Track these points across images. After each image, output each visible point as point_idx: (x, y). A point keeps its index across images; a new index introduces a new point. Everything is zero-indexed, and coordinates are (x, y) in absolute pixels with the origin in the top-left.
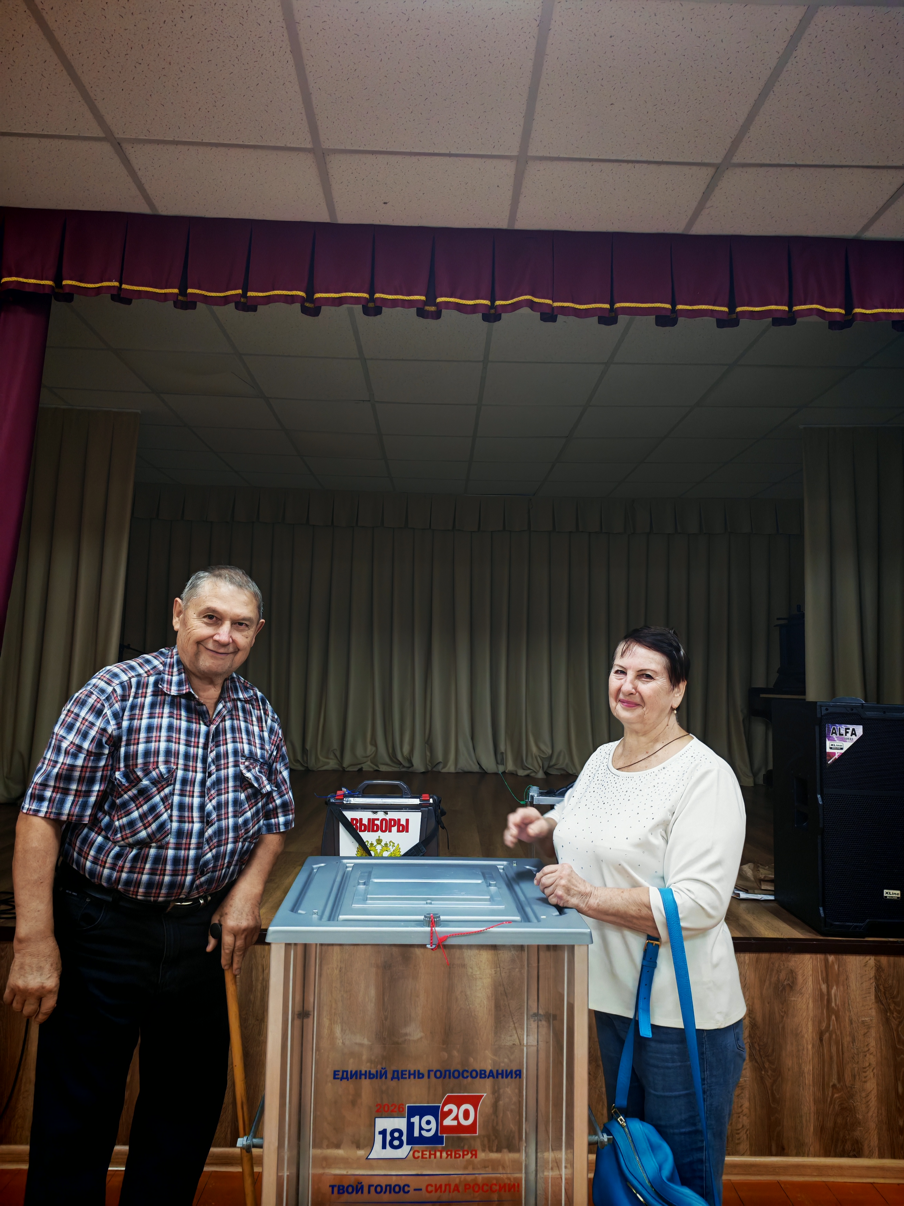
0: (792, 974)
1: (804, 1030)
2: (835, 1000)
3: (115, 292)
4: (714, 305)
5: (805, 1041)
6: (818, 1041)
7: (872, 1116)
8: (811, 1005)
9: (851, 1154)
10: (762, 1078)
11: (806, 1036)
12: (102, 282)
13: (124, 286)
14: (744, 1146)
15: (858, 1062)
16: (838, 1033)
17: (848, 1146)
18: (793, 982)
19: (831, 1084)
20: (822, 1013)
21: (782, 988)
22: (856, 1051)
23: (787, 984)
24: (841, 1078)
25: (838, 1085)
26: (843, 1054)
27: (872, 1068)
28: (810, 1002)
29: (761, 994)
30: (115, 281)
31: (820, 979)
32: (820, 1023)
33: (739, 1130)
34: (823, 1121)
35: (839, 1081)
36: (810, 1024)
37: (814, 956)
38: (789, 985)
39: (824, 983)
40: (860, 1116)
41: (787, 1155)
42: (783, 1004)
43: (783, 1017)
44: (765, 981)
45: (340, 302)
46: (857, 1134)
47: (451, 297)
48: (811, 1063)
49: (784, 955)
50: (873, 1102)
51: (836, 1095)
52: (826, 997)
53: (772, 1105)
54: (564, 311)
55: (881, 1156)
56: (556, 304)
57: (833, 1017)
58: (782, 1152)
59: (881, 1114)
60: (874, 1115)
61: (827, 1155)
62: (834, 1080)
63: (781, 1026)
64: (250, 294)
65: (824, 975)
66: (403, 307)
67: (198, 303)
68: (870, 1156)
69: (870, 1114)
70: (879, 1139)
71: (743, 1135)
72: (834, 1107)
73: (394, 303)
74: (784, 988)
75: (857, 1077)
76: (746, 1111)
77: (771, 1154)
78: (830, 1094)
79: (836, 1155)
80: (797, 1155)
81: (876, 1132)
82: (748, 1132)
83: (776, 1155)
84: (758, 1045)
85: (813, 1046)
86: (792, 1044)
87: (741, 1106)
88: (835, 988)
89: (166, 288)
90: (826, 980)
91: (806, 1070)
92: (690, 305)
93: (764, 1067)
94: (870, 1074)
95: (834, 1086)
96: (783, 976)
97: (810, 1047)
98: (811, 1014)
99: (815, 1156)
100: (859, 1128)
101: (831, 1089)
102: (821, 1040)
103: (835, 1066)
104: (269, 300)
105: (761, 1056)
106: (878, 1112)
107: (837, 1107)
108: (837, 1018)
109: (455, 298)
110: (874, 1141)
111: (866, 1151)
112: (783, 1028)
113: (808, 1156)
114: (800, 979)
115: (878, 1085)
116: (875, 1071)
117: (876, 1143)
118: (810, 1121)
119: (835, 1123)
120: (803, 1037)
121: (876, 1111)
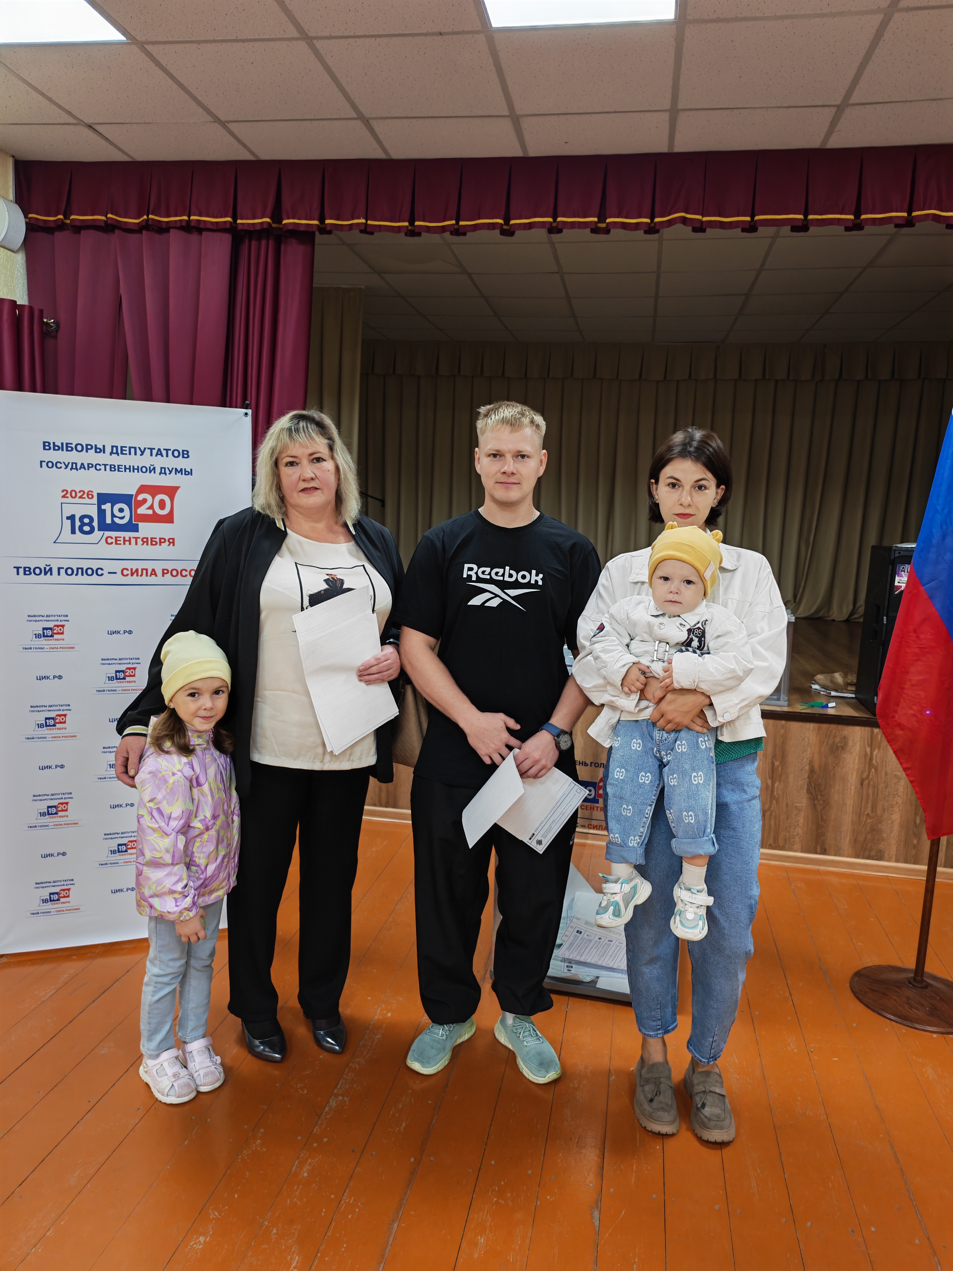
0: (845, 739)
1: (850, 777)
2: (876, 758)
3: (363, 228)
4: (841, 214)
5: (849, 784)
6: (859, 785)
7: (894, 836)
8: (857, 761)
9: (875, 858)
10: (815, 806)
11: (851, 781)
12: (353, 219)
13: (369, 222)
14: (798, 846)
15: (888, 801)
16: (876, 780)
17: (873, 853)
18: (845, 745)
19: (866, 813)
20: (865, 767)
21: (835, 748)
22: (887, 793)
23: (840, 746)
24: (874, 809)
25: (871, 814)
26: (877, 794)
27: (898, 806)
28: (857, 758)
29: (820, 750)
30: (363, 219)
31: (866, 744)
32: (862, 773)
33: (794, 836)
34: (857, 836)
35: (872, 812)
36: (855, 774)
37: (863, 728)
38: (841, 746)
39: (869, 747)
40: (885, 836)
41: (828, 855)
42: (835, 759)
43: (834, 767)
44: (823, 743)
45: (530, 226)
46: (881, 846)
47: (618, 217)
48: (853, 798)
49: (840, 727)
50: (896, 827)
51: (868, 821)
52: (869, 757)
53: (820, 823)
54: (711, 224)
55: (897, 861)
56: (705, 219)
57: (873, 770)
58: (824, 852)
59: (901, 836)
60: (895, 836)
61: (857, 856)
62: (869, 810)
63: (832, 773)
64: (461, 223)
65: (869, 742)
66: (579, 228)
67: (422, 233)
68: (889, 860)
69: (892, 835)
70: (897, 851)
71: (797, 839)
72: (866, 829)
73: (573, 225)
74: (838, 748)
75: (886, 811)
76: (801, 825)
77: (816, 853)
78: (864, 820)
79: (864, 858)
80: (835, 855)
81: (895, 846)
82: (801, 838)
83: (820, 854)
84: (814, 784)
85: (856, 788)
86: (839, 785)
87: (798, 821)
88: (876, 751)
89: (399, 222)
90: (871, 745)
91: (848, 802)
92: (821, 215)
93: (817, 799)
94: (896, 809)
95: (868, 815)
96: (837, 740)
97: (853, 788)
98: (856, 767)
99: (848, 856)
100: (883, 843)
101: (865, 817)
102: (862, 784)
103: (870, 802)
104: (476, 228)
105: (815, 791)
106: (899, 834)
107: (868, 828)
108: (876, 770)
109: (622, 217)
110: (893, 851)
111: (886, 856)
112: (834, 774)
113: (843, 856)
114: (850, 743)
115: (901, 817)
116: (900, 807)
117: (894, 853)
118: (847, 835)
119: (866, 838)
120: (848, 781)
121: (897, 833)
